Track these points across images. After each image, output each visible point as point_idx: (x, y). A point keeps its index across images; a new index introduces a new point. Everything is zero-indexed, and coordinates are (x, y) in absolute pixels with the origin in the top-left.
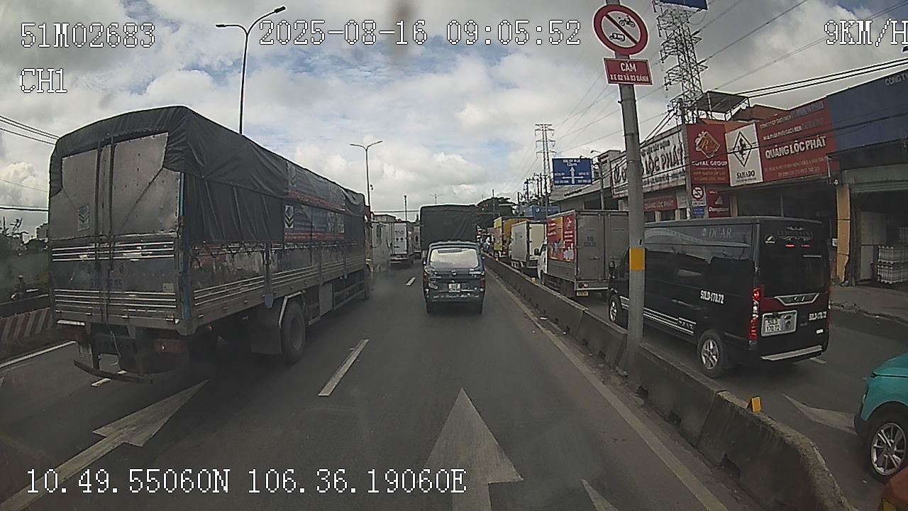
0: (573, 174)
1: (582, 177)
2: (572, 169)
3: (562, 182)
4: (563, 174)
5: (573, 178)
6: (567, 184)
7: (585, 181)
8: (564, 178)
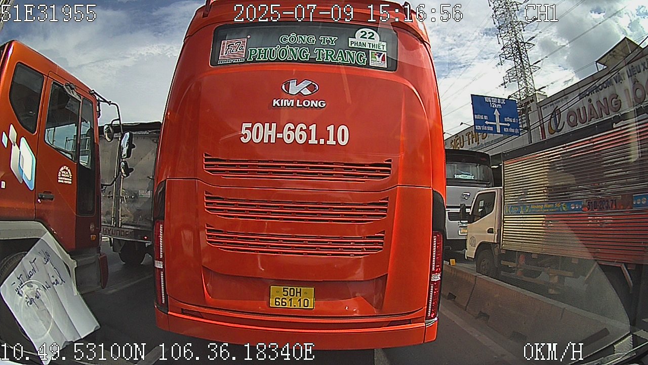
0: (497, 119)
1: (509, 125)
2: (496, 113)
3: (485, 128)
4: (486, 117)
5: (498, 124)
6: (490, 132)
7: (512, 130)
8: (487, 122)
